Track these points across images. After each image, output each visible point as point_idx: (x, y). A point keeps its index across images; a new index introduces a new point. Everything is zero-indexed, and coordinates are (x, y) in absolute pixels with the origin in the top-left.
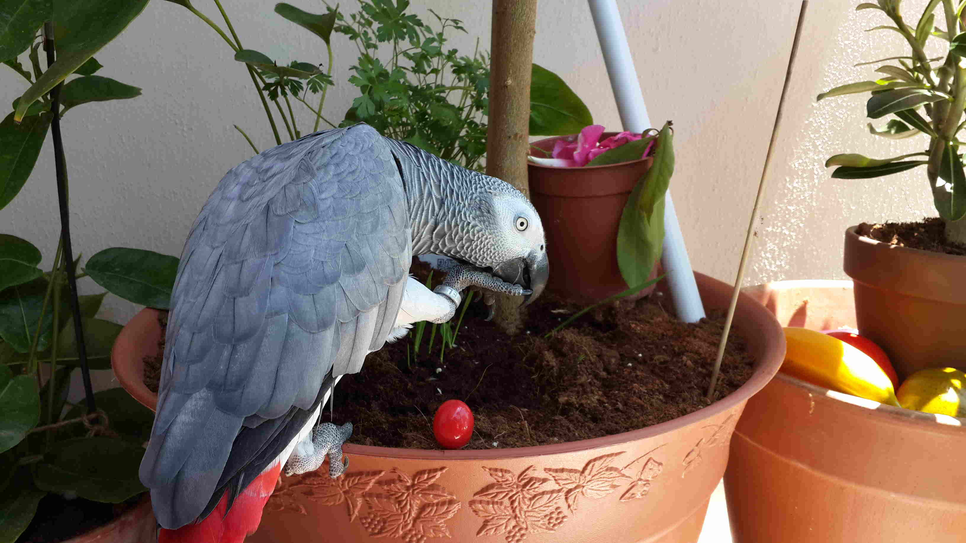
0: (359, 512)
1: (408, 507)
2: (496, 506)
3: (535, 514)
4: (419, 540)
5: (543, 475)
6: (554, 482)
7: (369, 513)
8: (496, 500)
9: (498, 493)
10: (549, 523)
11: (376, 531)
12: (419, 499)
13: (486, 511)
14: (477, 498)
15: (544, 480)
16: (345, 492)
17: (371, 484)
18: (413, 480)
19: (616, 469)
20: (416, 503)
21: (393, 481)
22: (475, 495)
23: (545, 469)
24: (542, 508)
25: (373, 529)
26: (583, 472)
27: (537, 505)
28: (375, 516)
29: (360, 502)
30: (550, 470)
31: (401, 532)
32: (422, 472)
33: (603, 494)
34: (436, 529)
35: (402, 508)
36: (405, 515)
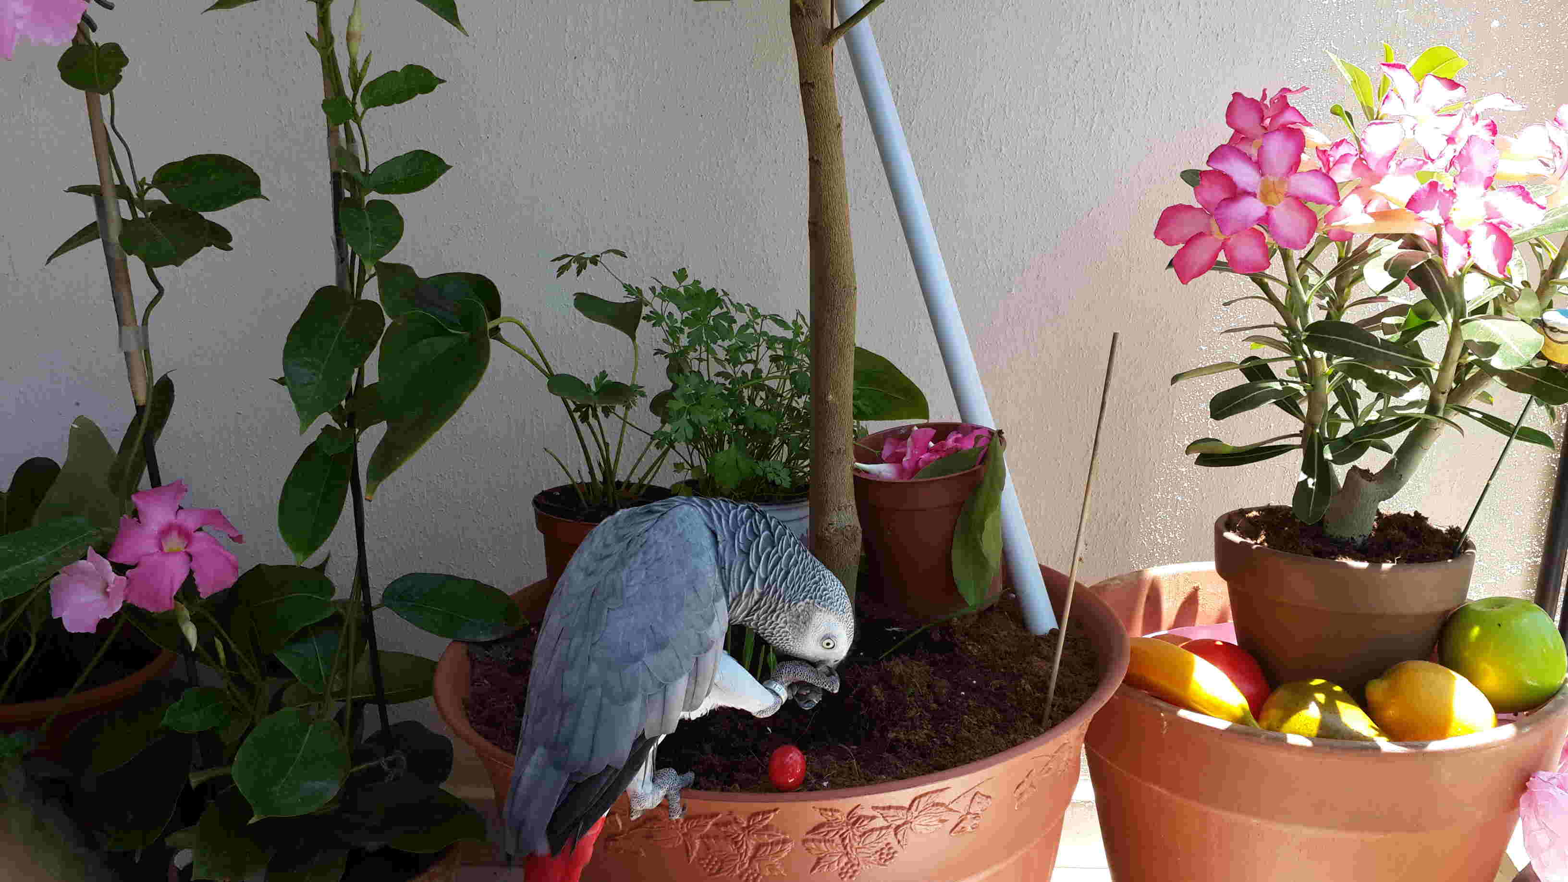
0: (697, 853)
1: (745, 847)
2: (828, 844)
3: (866, 851)
4: (755, 879)
5: (872, 813)
6: (882, 819)
7: (708, 855)
8: (827, 837)
9: (828, 832)
10: (881, 859)
11: (714, 871)
12: (754, 840)
13: (819, 849)
14: (810, 836)
15: (873, 818)
16: (683, 834)
17: (709, 827)
18: (749, 822)
19: (942, 805)
20: (752, 843)
21: (729, 823)
22: (808, 833)
23: (873, 807)
24: (873, 845)
25: (711, 869)
26: (910, 809)
27: (867, 842)
28: (713, 857)
29: (698, 843)
30: (877, 808)
31: (738, 872)
32: (758, 814)
33: (932, 829)
34: (772, 868)
35: (738, 848)
36: (741, 855)
